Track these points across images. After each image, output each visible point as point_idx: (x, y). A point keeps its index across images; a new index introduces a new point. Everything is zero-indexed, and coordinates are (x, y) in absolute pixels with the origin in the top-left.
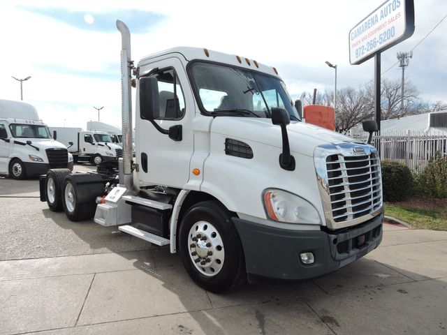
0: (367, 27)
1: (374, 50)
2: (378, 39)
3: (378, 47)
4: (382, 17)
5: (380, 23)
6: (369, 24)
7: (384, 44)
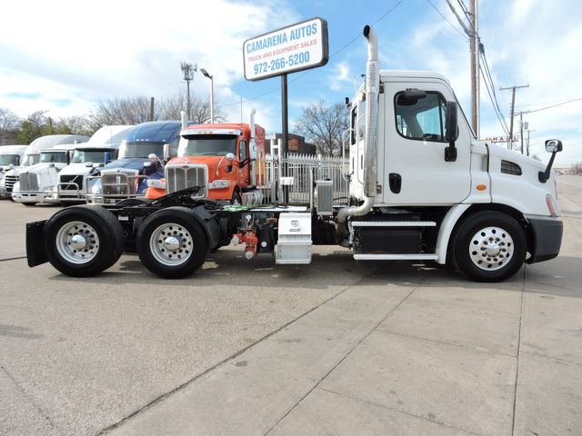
0: (271, 43)
1: (281, 70)
2: (287, 59)
3: (287, 68)
4: (292, 38)
5: (290, 43)
6: (274, 41)
7: (294, 67)
